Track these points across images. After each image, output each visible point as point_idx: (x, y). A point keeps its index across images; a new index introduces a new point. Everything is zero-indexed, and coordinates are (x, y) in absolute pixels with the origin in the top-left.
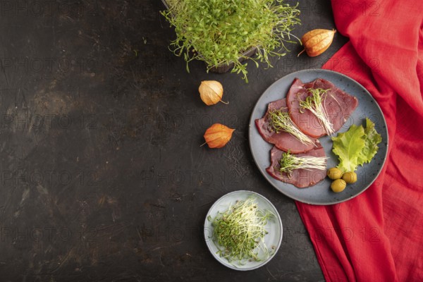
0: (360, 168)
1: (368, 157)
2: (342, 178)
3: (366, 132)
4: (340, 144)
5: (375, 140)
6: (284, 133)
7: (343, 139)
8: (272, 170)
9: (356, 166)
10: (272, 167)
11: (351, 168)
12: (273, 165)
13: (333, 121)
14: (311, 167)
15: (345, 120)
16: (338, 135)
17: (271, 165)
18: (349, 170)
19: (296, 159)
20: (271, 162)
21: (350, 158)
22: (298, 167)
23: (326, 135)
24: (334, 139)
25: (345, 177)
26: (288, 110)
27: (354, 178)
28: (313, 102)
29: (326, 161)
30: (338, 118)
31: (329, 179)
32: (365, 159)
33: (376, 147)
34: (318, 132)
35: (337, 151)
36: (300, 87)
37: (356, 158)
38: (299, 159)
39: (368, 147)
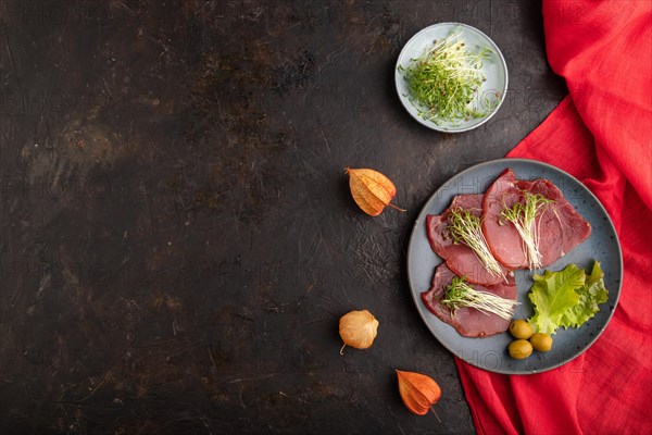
0: (562, 331)
1: (579, 319)
2: (529, 340)
3: (588, 282)
4: (543, 287)
5: (598, 298)
6: (465, 247)
7: (551, 281)
8: (429, 297)
9: (556, 327)
10: (431, 294)
11: (549, 328)
12: (434, 290)
13: (544, 251)
14: (488, 309)
15: (563, 254)
16: (545, 273)
17: (430, 290)
18: (543, 330)
19: (470, 292)
20: (432, 285)
21: (550, 315)
22: (471, 304)
23: (527, 268)
24: (537, 277)
25: (534, 340)
26: (482, 215)
27: (548, 343)
28: (523, 214)
29: (514, 307)
30: (553, 247)
31: (511, 335)
32: (573, 319)
33: (596, 308)
34: (515, 260)
35: (536, 297)
36: (512, 185)
37: (561, 316)
38: (475, 293)
39: (583, 304)
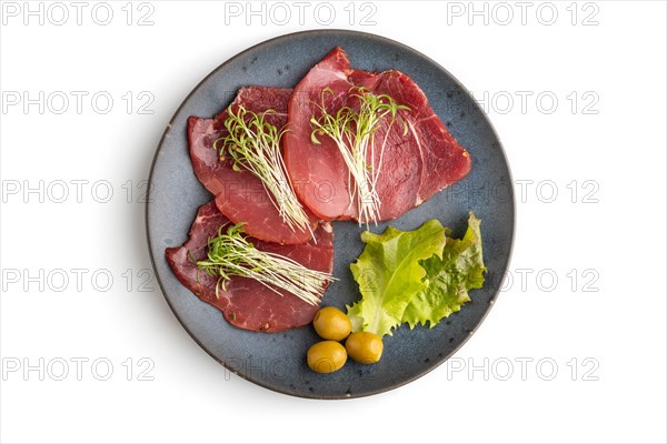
1: (435, 313)
2: (343, 342)
3: (450, 250)
4: (377, 254)
5: (469, 279)
6: (251, 178)
7: (390, 246)
8: (180, 258)
9: (394, 322)
10: (184, 251)
11: (381, 325)
12: (191, 245)
13: (386, 196)
14: (281, 284)
15: (419, 202)
16: (384, 232)
17: (184, 245)
18: (371, 329)
19: (252, 253)
20: (189, 237)
21: (384, 303)
22: (251, 274)
23: (354, 221)
24: (368, 236)
25: (352, 343)
26: (281, 124)
27: (375, 350)
28: (353, 124)
29: (326, 285)
30: (403, 188)
31: (313, 334)
32: (425, 313)
33: (465, 296)
34: (333, 205)
35: (363, 270)
36: (342, 76)
37: (404, 305)
38: (259, 255)
39: (444, 287)
